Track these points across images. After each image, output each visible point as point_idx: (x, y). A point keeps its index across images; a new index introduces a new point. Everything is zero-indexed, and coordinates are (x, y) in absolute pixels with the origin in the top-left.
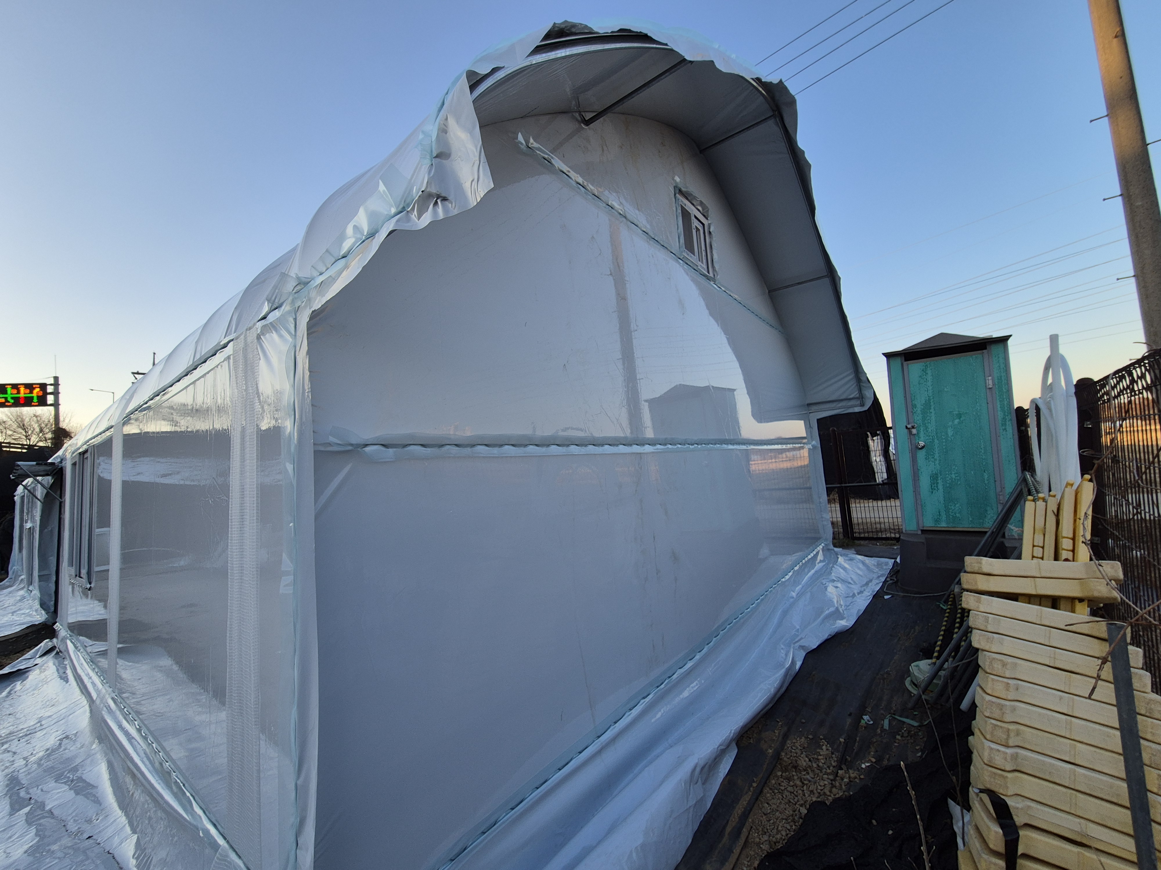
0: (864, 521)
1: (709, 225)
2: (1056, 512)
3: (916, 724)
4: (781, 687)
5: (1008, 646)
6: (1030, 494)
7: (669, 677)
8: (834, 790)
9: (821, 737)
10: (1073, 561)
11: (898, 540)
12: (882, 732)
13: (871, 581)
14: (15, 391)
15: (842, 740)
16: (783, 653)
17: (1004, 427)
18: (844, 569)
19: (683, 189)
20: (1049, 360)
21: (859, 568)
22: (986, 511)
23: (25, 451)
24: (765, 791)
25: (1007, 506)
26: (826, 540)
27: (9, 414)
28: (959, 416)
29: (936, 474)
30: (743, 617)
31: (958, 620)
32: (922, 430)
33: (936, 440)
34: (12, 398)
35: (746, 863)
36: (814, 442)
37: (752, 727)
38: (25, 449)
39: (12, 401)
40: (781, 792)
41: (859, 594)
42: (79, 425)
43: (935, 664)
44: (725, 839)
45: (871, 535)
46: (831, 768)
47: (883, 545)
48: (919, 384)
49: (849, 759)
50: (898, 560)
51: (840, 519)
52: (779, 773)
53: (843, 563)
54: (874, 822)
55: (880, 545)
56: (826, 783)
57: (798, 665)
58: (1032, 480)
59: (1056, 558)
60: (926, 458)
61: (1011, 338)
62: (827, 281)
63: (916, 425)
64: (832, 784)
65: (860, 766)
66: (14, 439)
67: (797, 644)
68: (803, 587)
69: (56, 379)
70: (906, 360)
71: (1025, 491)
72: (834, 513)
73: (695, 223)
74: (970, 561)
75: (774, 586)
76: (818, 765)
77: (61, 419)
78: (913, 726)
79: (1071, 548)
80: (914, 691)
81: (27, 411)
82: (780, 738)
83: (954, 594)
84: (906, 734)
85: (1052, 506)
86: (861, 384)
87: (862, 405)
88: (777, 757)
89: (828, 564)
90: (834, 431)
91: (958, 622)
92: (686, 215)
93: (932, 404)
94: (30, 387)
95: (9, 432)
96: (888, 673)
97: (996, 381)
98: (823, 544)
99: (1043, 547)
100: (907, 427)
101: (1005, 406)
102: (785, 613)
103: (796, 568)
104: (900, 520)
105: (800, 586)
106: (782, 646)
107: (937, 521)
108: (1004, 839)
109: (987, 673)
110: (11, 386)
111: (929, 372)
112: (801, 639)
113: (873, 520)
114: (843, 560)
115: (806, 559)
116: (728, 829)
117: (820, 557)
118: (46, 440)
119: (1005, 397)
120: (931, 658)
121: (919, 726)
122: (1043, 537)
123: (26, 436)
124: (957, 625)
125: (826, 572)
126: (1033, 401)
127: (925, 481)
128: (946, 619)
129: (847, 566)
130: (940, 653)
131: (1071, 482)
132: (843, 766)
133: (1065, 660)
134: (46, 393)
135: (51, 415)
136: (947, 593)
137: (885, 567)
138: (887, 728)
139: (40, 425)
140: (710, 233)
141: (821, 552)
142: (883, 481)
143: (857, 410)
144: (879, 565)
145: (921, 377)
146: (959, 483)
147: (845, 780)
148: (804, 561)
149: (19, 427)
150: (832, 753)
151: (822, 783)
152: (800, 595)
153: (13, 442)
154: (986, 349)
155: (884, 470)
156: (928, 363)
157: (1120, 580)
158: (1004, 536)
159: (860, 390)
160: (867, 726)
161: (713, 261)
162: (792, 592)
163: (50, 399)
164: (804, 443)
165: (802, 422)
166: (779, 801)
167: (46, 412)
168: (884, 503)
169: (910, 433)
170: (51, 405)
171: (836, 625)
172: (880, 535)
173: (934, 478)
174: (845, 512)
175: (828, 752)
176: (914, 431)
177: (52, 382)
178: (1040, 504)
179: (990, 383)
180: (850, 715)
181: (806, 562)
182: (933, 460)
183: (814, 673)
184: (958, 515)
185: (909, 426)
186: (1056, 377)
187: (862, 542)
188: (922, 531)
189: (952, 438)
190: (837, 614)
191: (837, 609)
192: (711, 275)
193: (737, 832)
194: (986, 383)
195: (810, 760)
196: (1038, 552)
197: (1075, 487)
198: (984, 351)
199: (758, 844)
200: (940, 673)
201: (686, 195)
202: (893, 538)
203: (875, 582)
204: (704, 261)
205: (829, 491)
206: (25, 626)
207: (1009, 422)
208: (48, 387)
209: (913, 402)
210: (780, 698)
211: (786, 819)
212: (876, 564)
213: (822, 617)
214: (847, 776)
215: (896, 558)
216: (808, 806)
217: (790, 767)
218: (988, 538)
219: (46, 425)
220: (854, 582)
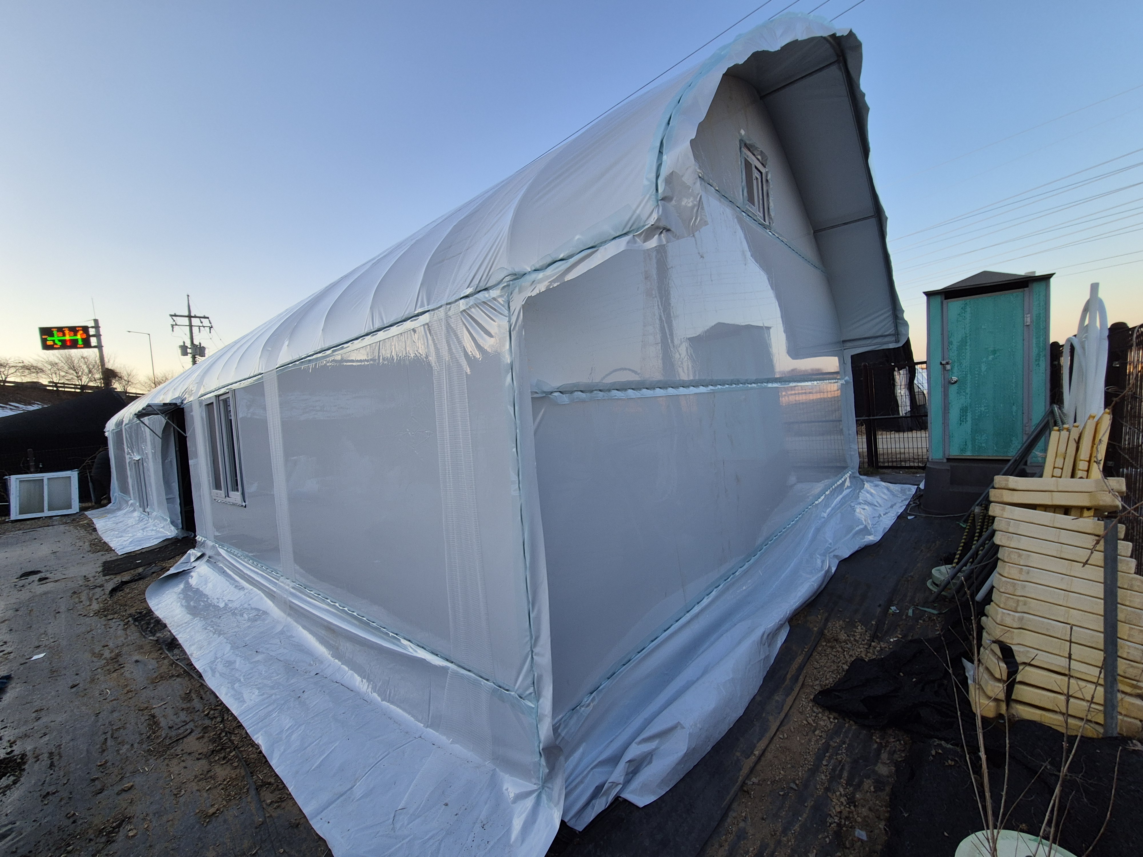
0: (890, 451)
1: (767, 173)
2: (1077, 440)
3: (935, 612)
4: (820, 586)
5: (1024, 543)
6: (1055, 424)
7: (733, 574)
8: (869, 654)
9: (856, 620)
10: (1087, 478)
11: (924, 468)
12: (906, 617)
13: (895, 504)
14: (61, 334)
15: (874, 623)
16: (819, 562)
17: (1037, 363)
18: (871, 494)
19: (748, 142)
20: (1088, 303)
21: (884, 493)
22: (1012, 441)
23: (78, 391)
24: (814, 654)
25: (1032, 437)
26: (853, 468)
27: (60, 356)
28: (994, 352)
29: (966, 407)
30: (786, 531)
31: (977, 534)
32: (956, 366)
33: (969, 375)
34: (60, 341)
35: (804, 697)
36: (847, 378)
37: (799, 613)
38: (78, 388)
39: (60, 343)
40: (827, 655)
41: (884, 515)
42: (122, 366)
43: (955, 567)
44: (787, 682)
45: (895, 464)
46: (866, 641)
47: (906, 473)
48: (958, 321)
49: (880, 635)
50: (922, 486)
51: (865, 450)
52: (824, 644)
53: (869, 489)
54: (901, 674)
55: (903, 473)
56: (862, 650)
57: (833, 570)
58: (1059, 413)
59: (1073, 476)
60: (958, 393)
61: (1054, 276)
62: (873, 221)
63: (951, 362)
64: (867, 651)
65: (889, 640)
66: (67, 380)
67: (832, 554)
68: (832, 509)
69: (96, 321)
70: (945, 299)
71: (1052, 422)
72: (861, 444)
73: (756, 174)
74: (999, 480)
75: (809, 507)
76: (855, 639)
77: (106, 360)
78: (933, 614)
79: (1086, 468)
80: (935, 589)
81: (74, 352)
82: (823, 621)
83: (974, 514)
84: (927, 620)
85: (1075, 435)
86: (898, 321)
87: (897, 341)
88: (821, 633)
89: (854, 490)
90: (865, 366)
91: (977, 536)
92: (748, 165)
93: (968, 341)
94: (73, 330)
95: (63, 374)
96: (912, 577)
97: (1035, 318)
98: (850, 472)
99: (1062, 469)
100: (941, 363)
101: (1041, 342)
102: (818, 530)
103: (827, 493)
104: (925, 450)
105: (830, 509)
106: (818, 556)
107: (963, 450)
108: (1007, 671)
109: (1005, 562)
110: (56, 330)
111: (968, 309)
112: (835, 549)
113: (898, 450)
114: (869, 486)
115: (836, 485)
116: (789, 676)
117: (848, 483)
118: (95, 380)
119: (1041, 334)
120: (951, 563)
121: (939, 614)
122: (1063, 461)
123: (78, 377)
124: (976, 538)
125: (854, 496)
126: (1068, 340)
127: (954, 414)
128: (965, 534)
129: (873, 491)
130: (960, 560)
131: (1093, 415)
132: (875, 640)
133: (1069, 552)
134: (89, 336)
135: (96, 356)
136: (967, 514)
137: (908, 493)
138: (911, 615)
139: (88, 367)
140: (767, 181)
141: (848, 479)
142: (906, 413)
143: (892, 346)
144: (903, 491)
145: (959, 315)
146: (987, 415)
147: (877, 649)
148: (834, 487)
149: (70, 368)
150: (866, 631)
151: (859, 650)
152: (830, 516)
153: (67, 382)
154: (1027, 286)
155: (908, 404)
156: (968, 301)
157: (1123, 493)
158: (1026, 464)
159: (896, 327)
160: (894, 614)
161: (769, 209)
162: (823, 513)
163: (94, 341)
164: (838, 379)
165: (836, 358)
166: (825, 661)
167: (91, 354)
168: (906, 434)
169: (944, 369)
170: (95, 347)
171: (865, 540)
172: (903, 464)
173: (964, 411)
174: (872, 443)
175: (862, 631)
176: (948, 367)
177: (93, 325)
178: (1065, 433)
179: (1028, 320)
180: (880, 606)
181: (835, 487)
182: (964, 394)
183: (847, 576)
184: (983, 445)
185: (944, 362)
186: (1092, 319)
187: (886, 471)
188: (948, 459)
189: (985, 373)
190: (866, 531)
191: (866, 526)
192: (767, 223)
193: (796, 678)
194: (1024, 321)
195: (848, 636)
196: (1058, 472)
197: (1096, 419)
198: (1025, 289)
199: (812, 686)
200: (958, 575)
201: (748, 147)
202: (917, 466)
203: (898, 505)
204: (761, 209)
205: (859, 423)
206: (161, 540)
207: (1044, 358)
208: (90, 330)
209: (950, 339)
210: (822, 591)
211: (832, 672)
212: (900, 490)
213: (854, 531)
214: (879, 646)
215: (919, 485)
216: (849, 664)
217: (832, 640)
218: (1011, 465)
219: (94, 367)
220: (880, 506)
